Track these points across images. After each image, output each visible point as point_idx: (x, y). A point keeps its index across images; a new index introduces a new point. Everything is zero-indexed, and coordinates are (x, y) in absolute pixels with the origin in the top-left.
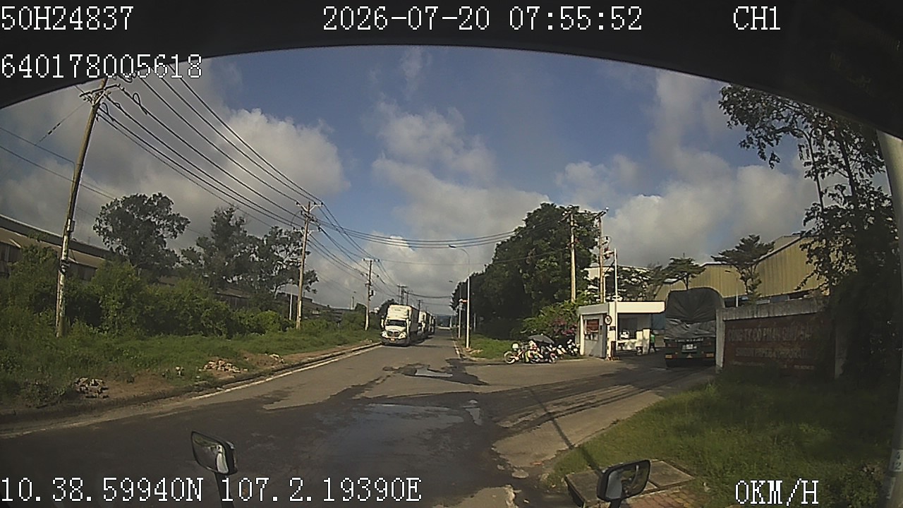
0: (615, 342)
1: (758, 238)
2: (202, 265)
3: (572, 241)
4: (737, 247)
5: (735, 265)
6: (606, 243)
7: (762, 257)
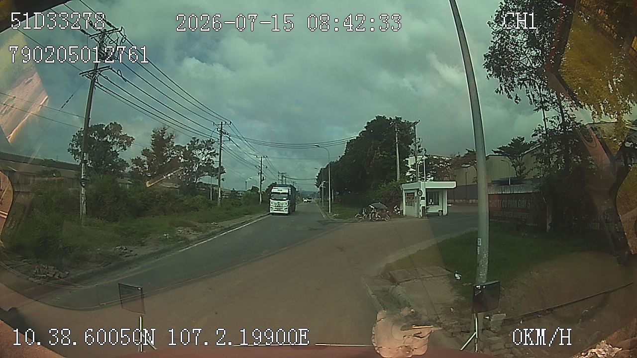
0: (424, 207)
1: (524, 138)
2: (146, 168)
3: (397, 141)
4: (509, 144)
5: (508, 156)
6: (419, 142)
7: (528, 151)
